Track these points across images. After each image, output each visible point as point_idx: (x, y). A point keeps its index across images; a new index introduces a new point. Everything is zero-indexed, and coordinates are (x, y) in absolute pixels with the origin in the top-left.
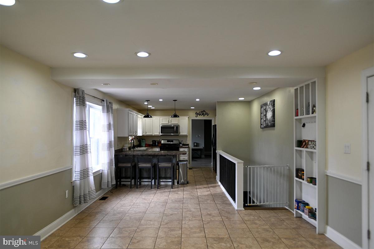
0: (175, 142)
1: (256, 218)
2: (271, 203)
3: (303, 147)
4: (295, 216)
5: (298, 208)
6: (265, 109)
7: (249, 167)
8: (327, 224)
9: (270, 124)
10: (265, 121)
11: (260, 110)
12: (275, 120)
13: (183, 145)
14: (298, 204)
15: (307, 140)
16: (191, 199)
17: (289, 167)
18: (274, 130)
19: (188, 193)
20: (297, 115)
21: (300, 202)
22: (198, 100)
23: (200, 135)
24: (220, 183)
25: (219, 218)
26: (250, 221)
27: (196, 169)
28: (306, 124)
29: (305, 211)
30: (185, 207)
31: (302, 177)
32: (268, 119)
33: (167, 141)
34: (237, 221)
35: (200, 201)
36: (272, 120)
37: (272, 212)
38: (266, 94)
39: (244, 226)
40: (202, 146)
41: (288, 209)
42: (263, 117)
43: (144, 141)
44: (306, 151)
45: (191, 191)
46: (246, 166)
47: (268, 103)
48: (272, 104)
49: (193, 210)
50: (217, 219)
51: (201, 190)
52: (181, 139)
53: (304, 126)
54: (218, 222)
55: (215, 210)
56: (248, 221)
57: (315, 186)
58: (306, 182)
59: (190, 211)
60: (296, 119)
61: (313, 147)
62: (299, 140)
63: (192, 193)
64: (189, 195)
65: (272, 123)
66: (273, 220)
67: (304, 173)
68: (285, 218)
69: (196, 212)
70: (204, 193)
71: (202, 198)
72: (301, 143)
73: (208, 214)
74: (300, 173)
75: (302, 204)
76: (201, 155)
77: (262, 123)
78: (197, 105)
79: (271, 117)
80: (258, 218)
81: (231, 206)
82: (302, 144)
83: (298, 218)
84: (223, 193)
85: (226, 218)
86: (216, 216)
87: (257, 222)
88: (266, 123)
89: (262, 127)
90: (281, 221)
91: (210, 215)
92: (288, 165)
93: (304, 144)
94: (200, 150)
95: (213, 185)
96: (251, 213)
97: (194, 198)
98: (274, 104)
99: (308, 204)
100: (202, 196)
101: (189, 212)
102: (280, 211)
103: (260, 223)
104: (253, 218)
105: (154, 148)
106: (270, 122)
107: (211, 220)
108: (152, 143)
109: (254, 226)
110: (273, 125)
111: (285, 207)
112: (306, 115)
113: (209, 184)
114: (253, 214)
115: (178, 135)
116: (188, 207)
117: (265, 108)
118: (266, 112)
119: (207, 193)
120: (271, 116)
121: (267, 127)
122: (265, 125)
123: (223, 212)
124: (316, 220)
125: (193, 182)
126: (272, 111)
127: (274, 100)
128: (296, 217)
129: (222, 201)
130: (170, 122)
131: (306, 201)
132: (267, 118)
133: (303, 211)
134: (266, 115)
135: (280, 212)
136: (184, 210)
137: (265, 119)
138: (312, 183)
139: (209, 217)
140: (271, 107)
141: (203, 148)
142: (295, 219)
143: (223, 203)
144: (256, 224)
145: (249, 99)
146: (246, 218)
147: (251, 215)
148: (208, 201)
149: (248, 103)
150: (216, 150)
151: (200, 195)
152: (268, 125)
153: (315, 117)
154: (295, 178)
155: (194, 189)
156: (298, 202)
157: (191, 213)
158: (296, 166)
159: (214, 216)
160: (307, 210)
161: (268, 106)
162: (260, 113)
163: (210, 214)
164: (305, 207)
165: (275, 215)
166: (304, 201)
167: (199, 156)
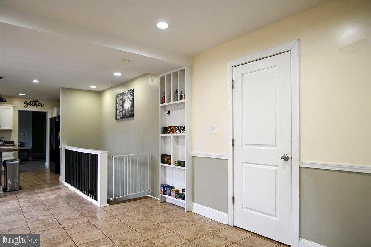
1: (125, 210)
2: (136, 193)
3: (169, 133)
4: (160, 202)
5: (164, 193)
6: (122, 99)
7: (114, 157)
8: (193, 201)
9: (128, 114)
10: (121, 111)
11: (115, 100)
12: (134, 110)
13: (6, 142)
14: (164, 189)
15: (172, 126)
16: (33, 205)
17: (152, 155)
18: (133, 120)
19: (25, 200)
20: (163, 102)
21: (166, 186)
22: (36, 81)
23: (26, 133)
24: (66, 184)
25: (83, 220)
26: (121, 215)
27: (25, 173)
28: (171, 111)
29: (172, 193)
30: (29, 217)
31: (168, 161)
32: (126, 109)
34: (107, 218)
35: (49, 206)
36: (131, 109)
37: (137, 202)
38: (122, 84)
39: (117, 221)
40: (29, 145)
41: (150, 197)
42: (119, 107)
44: (173, 136)
45: (30, 197)
46: (112, 156)
47: (126, 93)
48: (132, 93)
49: (43, 218)
50: (80, 222)
51: (45, 194)
53: (169, 113)
54: (84, 225)
55: (74, 213)
56: (118, 215)
57: (183, 168)
58: (174, 166)
59: (39, 220)
60: (161, 106)
61: (181, 131)
62: (164, 127)
63: (32, 199)
64: (28, 201)
65: (131, 113)
66: (142, 209)
67: (171, 158)
68: (153, 205)
69: (48, 220)
70: (49, 196)
71: (50, 203)
72: (165, 130)
73: (66, 218)
74: (166, 159)
75: (168, 188)
76: (28, 157)
77: (117, 114)
78: (30, 90)
79: (130, 107)
80: (127, 210)
81: (90, 205)
82: (168, 130)
83: (163, 203)
84: (75, 193)
85: (91, 218)
86: (79, 219)
87: (127, 214)
88: (123, 114)
89: (117, 118)
90: (150, 208)
91: (70, 218)
92: (151, 153)
93: (169, 130)
94: (27, 150)
95: (57, 187)
96: (117, 207)
97: (37, 205)
98: (133, 94)
99: (172, 187)
100: (47, 200)
101: (38, 222)
102: (145, 199)
103: (132, 215)
104: (122, 211)
106: (128, 112)
107: (74, 224)
109: (127, 218)
110: (132, 115)
111: (147, 195)
112: (174, 101)
113: (52, 186)
114: (120, 208)
116: (33, 216)
117: (121, 97)
118: (123, 102)
119: (54, 196)
120: (130, 105)
121: (124, 117)
122: (121, 116)
123: (84, 212)
124: (184, 200)
125: (28, 186)
126: (131, 100)
127: (134, 89)
128: (162, 202)
129: (78, 201)
131: (171, 185)
132: (124, 108)
133: (170, 195)
134: (122, 106)
135: (145, 201)
136: (29, 221)
137: (121, 109)
138: (180, 166)
139: (69, 221)
140: (130, 96)
141: (30, 148)
142: (160, 204)
143: (80, 204)
144: (127, 216)
145: (101, 88)
146: (115, 213)
147: (118, 209)
148: (59, 205)
149: (99, 93)
150: (60, 146)
151: (44, 199)
152: (126, 116)
153: (184, 102)
154: (161, 164)
155: (32, 194)
156: (164, 187)
157: (41, 222)
158: (161, 152)
159: (75, 219)
160: (174, 192)
161: (125, 96)
162: (115, 104)
163: (68, 218)
164: (172, 190)
165: (142, 204)
166: (169, 185)
167: (24, 159)
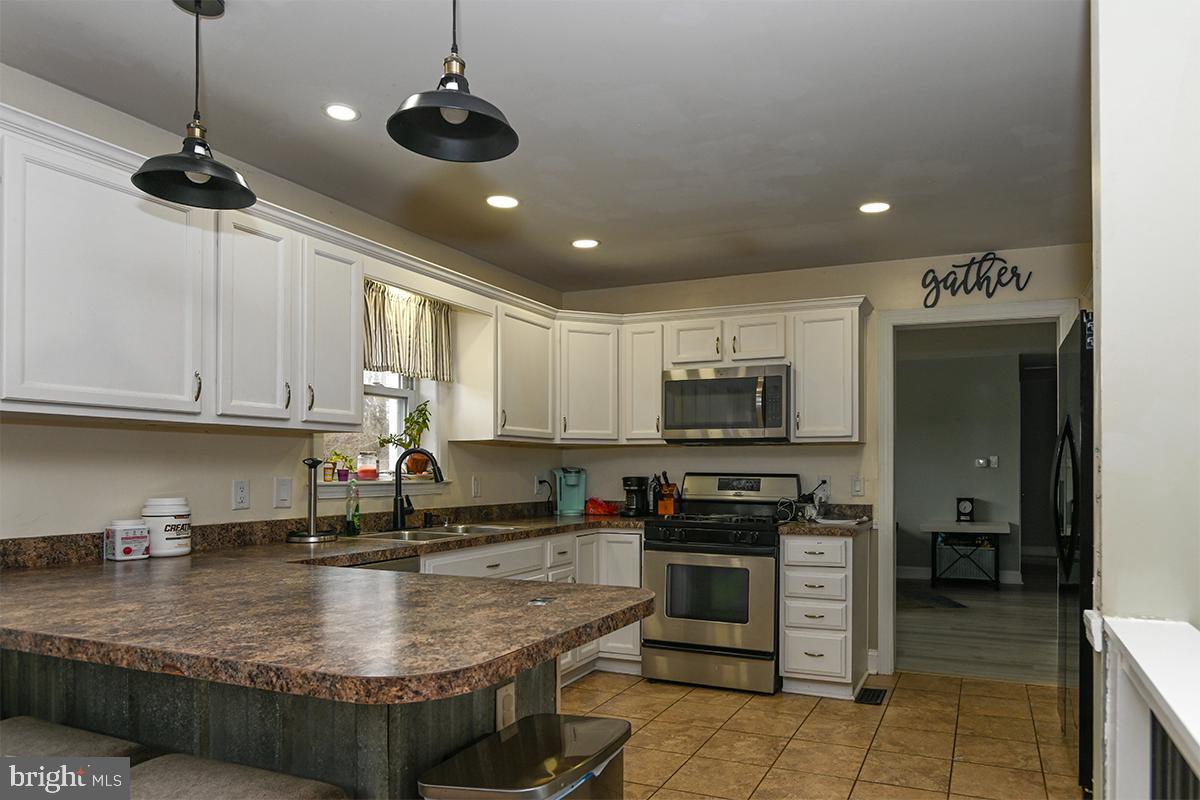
0: (769, 491)
13: (827, 510)
33: (715, 481)
43: (572, 479)
52: (812, 471)
76: (997, 568)
94: (994, 539)
105: (609, 525)
108: (620, 496)
115: (784, 441)
130: (728, 343)
141: (1007, 530)
167: (984, 578)
